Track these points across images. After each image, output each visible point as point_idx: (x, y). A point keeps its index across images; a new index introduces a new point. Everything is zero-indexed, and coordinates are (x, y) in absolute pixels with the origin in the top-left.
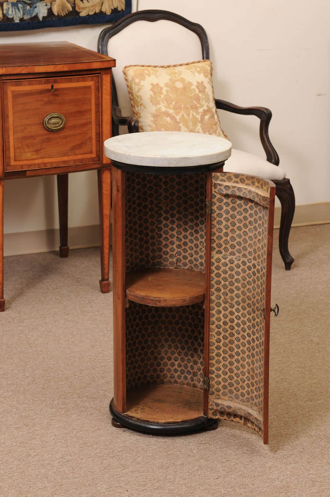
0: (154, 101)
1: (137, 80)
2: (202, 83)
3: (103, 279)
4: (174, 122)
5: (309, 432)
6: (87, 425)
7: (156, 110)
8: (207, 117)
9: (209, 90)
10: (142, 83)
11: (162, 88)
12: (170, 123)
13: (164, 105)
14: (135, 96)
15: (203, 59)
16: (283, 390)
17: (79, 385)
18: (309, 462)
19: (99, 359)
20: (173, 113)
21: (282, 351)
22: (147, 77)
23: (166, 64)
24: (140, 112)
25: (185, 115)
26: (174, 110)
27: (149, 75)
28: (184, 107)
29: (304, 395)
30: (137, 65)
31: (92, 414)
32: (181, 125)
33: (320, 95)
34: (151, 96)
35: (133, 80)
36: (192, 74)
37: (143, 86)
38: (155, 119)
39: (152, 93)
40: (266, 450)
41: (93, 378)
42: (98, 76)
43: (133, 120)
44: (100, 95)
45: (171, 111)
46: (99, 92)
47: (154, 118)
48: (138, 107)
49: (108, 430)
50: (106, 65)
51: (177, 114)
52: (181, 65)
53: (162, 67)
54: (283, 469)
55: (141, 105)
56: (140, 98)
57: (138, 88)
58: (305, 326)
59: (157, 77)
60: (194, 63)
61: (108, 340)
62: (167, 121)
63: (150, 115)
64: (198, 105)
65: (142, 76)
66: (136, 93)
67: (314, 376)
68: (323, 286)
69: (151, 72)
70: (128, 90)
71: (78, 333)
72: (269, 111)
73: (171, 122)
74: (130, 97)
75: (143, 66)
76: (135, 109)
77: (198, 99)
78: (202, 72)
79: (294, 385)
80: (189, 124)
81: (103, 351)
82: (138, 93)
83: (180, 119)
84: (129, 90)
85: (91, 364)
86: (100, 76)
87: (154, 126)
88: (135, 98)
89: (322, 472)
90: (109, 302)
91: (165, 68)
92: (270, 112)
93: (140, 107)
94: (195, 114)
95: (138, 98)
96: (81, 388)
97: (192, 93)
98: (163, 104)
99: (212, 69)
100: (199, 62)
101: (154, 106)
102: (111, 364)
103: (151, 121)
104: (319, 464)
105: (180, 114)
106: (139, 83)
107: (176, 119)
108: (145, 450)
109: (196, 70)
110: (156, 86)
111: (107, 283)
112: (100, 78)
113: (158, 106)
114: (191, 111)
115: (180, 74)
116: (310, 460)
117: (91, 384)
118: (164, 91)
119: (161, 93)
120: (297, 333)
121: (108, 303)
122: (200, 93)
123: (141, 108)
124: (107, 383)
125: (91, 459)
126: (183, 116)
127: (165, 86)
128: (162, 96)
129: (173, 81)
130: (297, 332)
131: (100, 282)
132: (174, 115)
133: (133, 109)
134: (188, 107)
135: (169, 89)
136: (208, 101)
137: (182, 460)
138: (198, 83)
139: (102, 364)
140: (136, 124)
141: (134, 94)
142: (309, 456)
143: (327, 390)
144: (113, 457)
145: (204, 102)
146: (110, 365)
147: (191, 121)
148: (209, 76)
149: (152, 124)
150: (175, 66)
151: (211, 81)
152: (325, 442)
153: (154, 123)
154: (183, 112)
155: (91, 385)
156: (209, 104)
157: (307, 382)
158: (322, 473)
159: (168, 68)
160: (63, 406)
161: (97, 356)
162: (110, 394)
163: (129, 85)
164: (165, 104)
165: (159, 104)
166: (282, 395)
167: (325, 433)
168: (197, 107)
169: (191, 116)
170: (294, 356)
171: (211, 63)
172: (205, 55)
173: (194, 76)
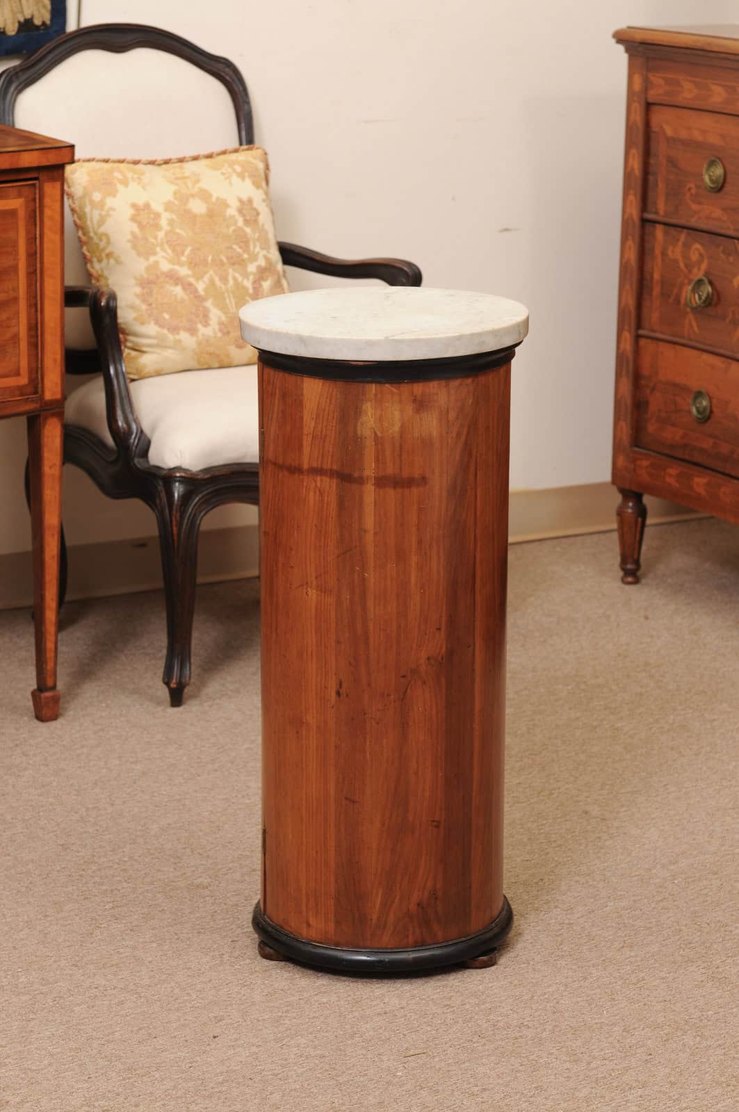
0: (143, 247)
1: (97, 196)
2: (250, 201)
3: (42, 687)
4: (192, 296)
5: (651, 1016)
6: (118, 1029)
7: (148, 269)
8: (266, 285)
9: (265, 218)
10: (110, 202)
11: (158, 215)
12: (182, 301)
13: (167, 256)
14: (92, 234)
15: (241, 144)
16: (559, 928)
17: (66, 938)
18: (673, 1084)
19: (92, 877)
20: (188, 276)
21: (525, 840)
22: (120, 187)
23: (160, 157)
24: (106, 273)
25: (217, 279)
26: (189, 268)
27: (125, 183)
28: (212, 260)
29: (609, 935)
30: (93, 160)
31: (122, 1003)
32: (209, 304)
33: (506, 230)
34: (133, 233)
35: (85, 195)
36: (226, 178)
37: (112, 209)
38: (146, 290)
39: (135, 228)
40: (565, 1061)
41: (92, 919)
42: (34, 185)
43: (102, 294)
44: (38, 233)
45: (184, 271)
46: (35, 225)
47: (143, 288)
48: (100, 261)
49: (175, 1037)
50: (51, 159)
51: (199, 277)
52: (195, 158)
53: (152, 163)
54: (617, 1101)
55: (109, 256)
56: (104, 240)
57: (100, 215)
58: (558, 781)
59: (143, 188)
60: (224, 153)
61: (97, 830)
62: (176, 295)
63: (133, 282)
64: (246, 256)
65: (109, 187)
66: (96, 227)
67: (619, 893)
68: (569, 688)
69: (129, 175)
70: (75, 221)
71: (16, 819)
72: (414, 267)
73: (186, 297)
74: (79, 238)
75: (106, 161)
76: (93, 267)
77: (244, 241)
78: (246, 174)
79: (579, 915)
80: (228, 301)
81: (93, 856)
82: (99, 226)
83: (206, 290)
84: (77, 221)
85: (74, 887)
86: (37, 185)
87: (144, 307)
88: (90, 238)
89: (710, 1103)
90: (64, 743)
91: (159, 165)
92: (417, 271)
93: (105, 261)
94: (240, 279)
95: (101, 240)
96: (72, 946)
97: (228, 227)
98: (162, 254)
99: (267, 168)
100: (236, 151)
101: (142, 260)
102: (125, 886)
103: (137, 296)
104: (696, 1087)
105: (206, 278)
106: (101, 204)
107: (196, 290)
108: (279, 1076)
109: (234, 170)
110: (144, 210)
111: (53, 697)
112: (37, 191)
113: (152, 259)
114: (230, 271)
115: (198, 181)
116: (672, 1079)
117: (91, 934)
118: (164, 222)
119: (157, 227)
120: (544, 796)
121: (64, 746)
122: (247, 227)
123: (108, 263)
124: (131, 931)
125: (158, 1104)
126: (212, 282)
127: (166, 210)
128: (161, 235)
129: (183, 198)
130: (543, 793)
131: (33, 693)
132: (192, 280)
133: (89, 266)
134: (221, 261)
135: (174, 217)
136: (265, 246)
137: (377, 1093)
138: (241, 201)
139: (104, 888)
140: (111, 304)
141: (91, 230)
142: (667, 1070)
143: (659, 921)
144: (210, 1096)
145: (257, 249)
146: (123, 888)
147: (231, 295)
148: (264, 184)
149: (138, 302)
150: (181, 160)
151: (268, 197)
152: (695, 1037)
153: (144, 301)
154: (211, 272)
155: (94, 936)
156: (268, 252)
157: (606, 906)
158: (709, 1105)
159: (164, 166)
160: (45, 989)
161: (83, 870)
162: (149, 955)
163: (76, 206)
164: (168, 254)
165: (155, 254)
166: (560, 939)
167: (687, 1017)
168: (243, 260)
169: (231, 282)
170: (557, 849)
171: (266, 154)
172: (243, 133)
173: (230, 183)
